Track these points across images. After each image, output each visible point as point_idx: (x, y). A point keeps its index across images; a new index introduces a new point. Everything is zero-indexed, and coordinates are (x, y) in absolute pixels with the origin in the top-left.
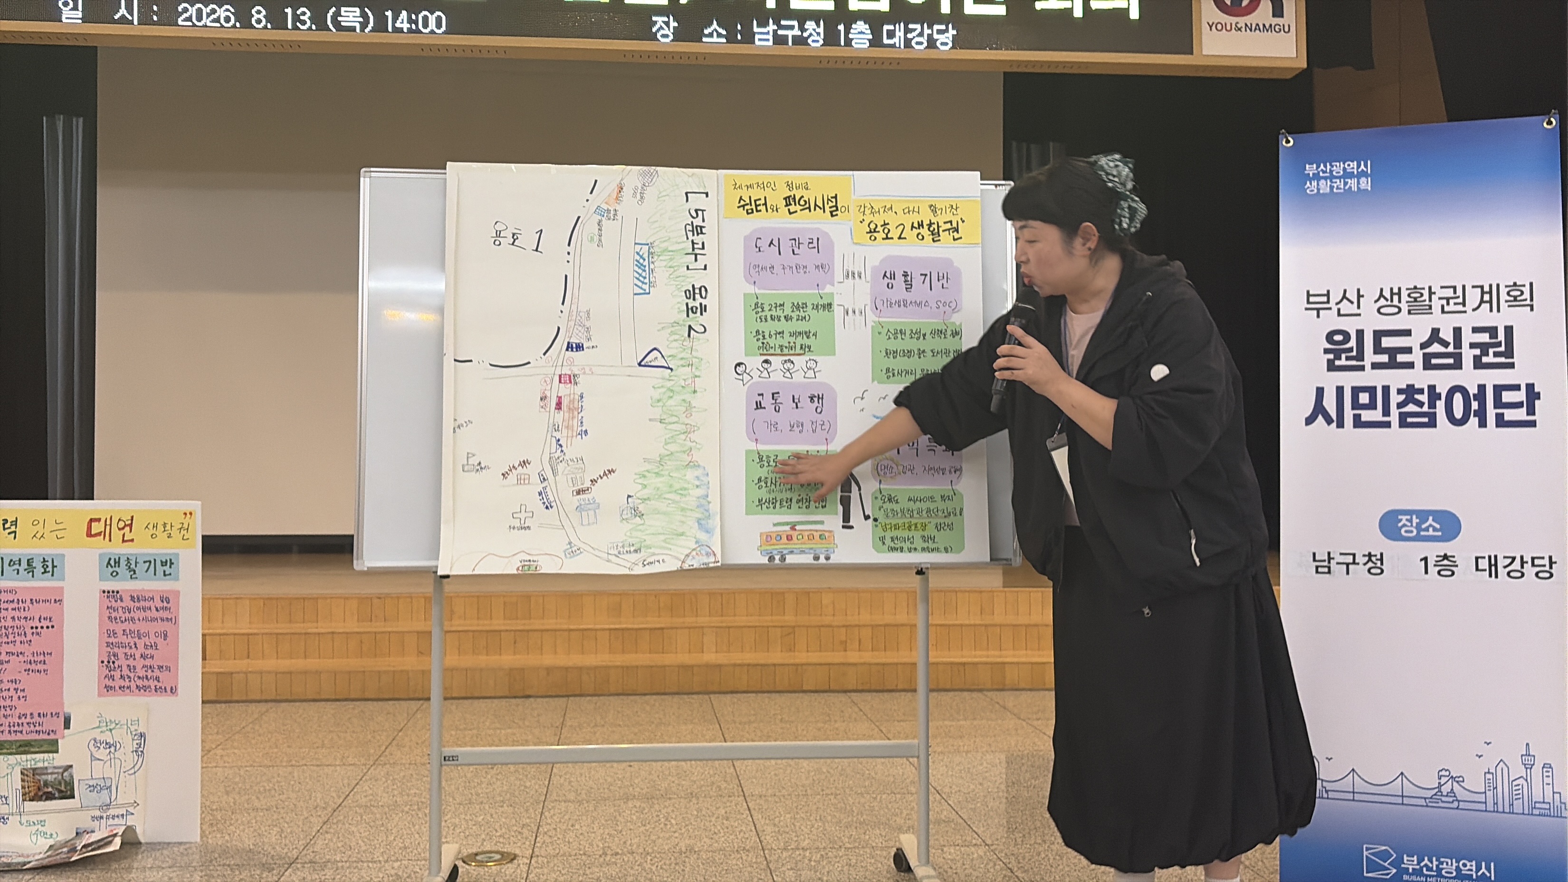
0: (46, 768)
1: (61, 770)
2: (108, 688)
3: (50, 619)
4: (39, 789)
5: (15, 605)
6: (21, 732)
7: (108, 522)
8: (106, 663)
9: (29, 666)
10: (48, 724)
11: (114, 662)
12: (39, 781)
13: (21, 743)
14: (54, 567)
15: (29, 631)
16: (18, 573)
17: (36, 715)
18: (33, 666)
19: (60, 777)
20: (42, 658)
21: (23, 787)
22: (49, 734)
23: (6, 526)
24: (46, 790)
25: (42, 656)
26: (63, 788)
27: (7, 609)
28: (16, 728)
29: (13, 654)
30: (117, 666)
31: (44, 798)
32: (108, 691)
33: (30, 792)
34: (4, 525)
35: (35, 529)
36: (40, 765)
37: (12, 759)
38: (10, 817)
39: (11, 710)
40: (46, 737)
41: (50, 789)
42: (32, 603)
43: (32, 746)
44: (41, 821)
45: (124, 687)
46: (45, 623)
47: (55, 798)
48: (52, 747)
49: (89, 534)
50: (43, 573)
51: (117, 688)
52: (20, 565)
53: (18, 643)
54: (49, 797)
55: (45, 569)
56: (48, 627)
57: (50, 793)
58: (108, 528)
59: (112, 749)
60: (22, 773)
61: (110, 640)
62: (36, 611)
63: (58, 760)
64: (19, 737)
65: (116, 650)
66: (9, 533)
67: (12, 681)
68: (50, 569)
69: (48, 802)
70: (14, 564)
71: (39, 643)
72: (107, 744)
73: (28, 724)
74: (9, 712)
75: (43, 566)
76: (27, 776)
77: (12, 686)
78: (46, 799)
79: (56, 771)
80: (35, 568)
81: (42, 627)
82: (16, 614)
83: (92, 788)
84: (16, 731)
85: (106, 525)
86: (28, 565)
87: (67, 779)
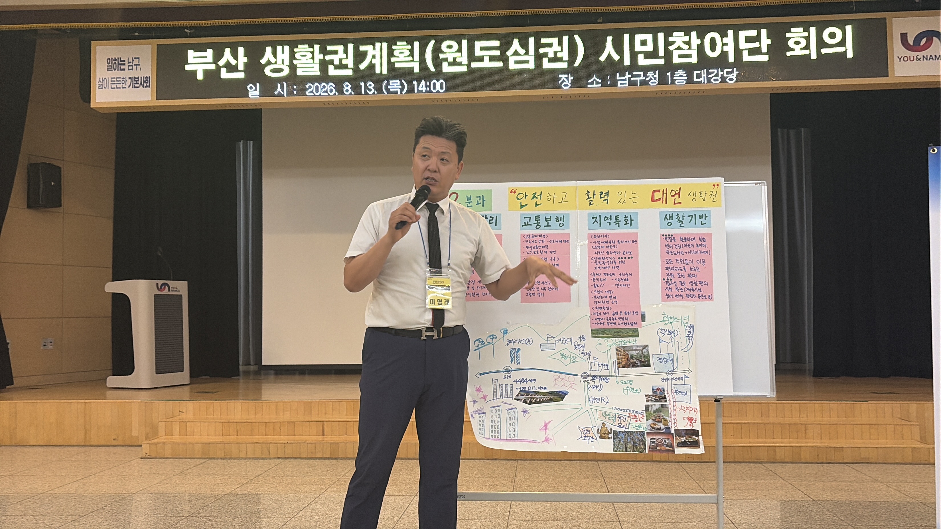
0: (632, 346)
1: (641, 348)
2: (668, 296)
3: (630, 253)
4: (628, 360)
5: (608, 244)
6: (615, 323)
7: (665, 192)
8: (666, 280)
9: (618, 282)
10: (632, 318)
11: (671, 280)
12: (628, 354)
13: (616, 330)
14: (631, 220)
15: (617, 261)
16: (610, 225)
17: (623, 313)
18: (621, 283)
19: (641, 352)
20: (626, 277)
21: (618, 359)
22: (632, 325)
23: (602, 196)
24: (633, 361)
25: (626, 276)
26: (643, 360)
27: (603, 247)
28: (612, 321)
29: (608, 275)
30: (673, 282)
31: (631, 365)
32: (668, 298)
33: (623, 362)
34: (601, 195)
35: (620, 197)
36: (628, 344)
37: (610, 341)
38: (610, 378)
39: (608, 310)
40: (630, 327)
41: (635, 361)
42: (619, 243)
43: (623, 333)
44: (630, 381)
45: (678, 295)
46: (627, 255)
47: (639, 366)
48: (635, 333)
49: (653, 200)
50: (625, 224)
51: (674, 296)
52: (611, 220)
53: (611, 267)
54: (634, 365)
55: (626, 222)
56: (629, 258)
57: (635, 362)
58: (665, 195)
59: (673, 335)
60: (617, 350)
61: (668, 266)
62: (621, 248)
63: (639, 341)
64: (614, 327)
65: (672, 272)
66: (604, 200)
67: (608, 292)
68: (629, 222)
69: (633, 369)
70: (607, 219)
71: (624, 268)
72: (669, 331)
73: (619, 318)
74: (606, 311)
75: (625, 220)
76: (620, 351)
77: (608, 295)
78: (633, 366)
79: (638, 348)
80: (620, 221)
81: (625, 258)
82: (609, 250)
83: (661, 360)
84: (612, 323)
85: (663, 194)
86: (616, 220)
87: (646, 354)
